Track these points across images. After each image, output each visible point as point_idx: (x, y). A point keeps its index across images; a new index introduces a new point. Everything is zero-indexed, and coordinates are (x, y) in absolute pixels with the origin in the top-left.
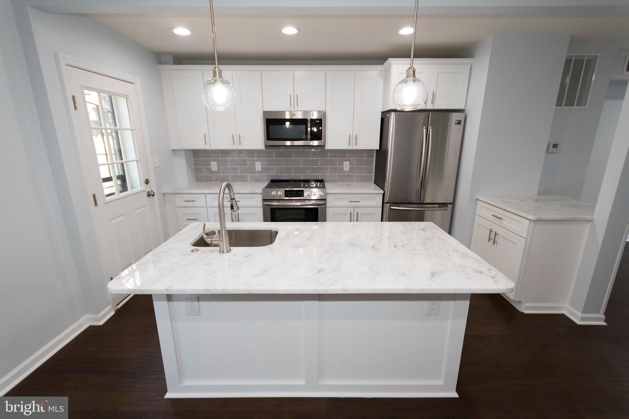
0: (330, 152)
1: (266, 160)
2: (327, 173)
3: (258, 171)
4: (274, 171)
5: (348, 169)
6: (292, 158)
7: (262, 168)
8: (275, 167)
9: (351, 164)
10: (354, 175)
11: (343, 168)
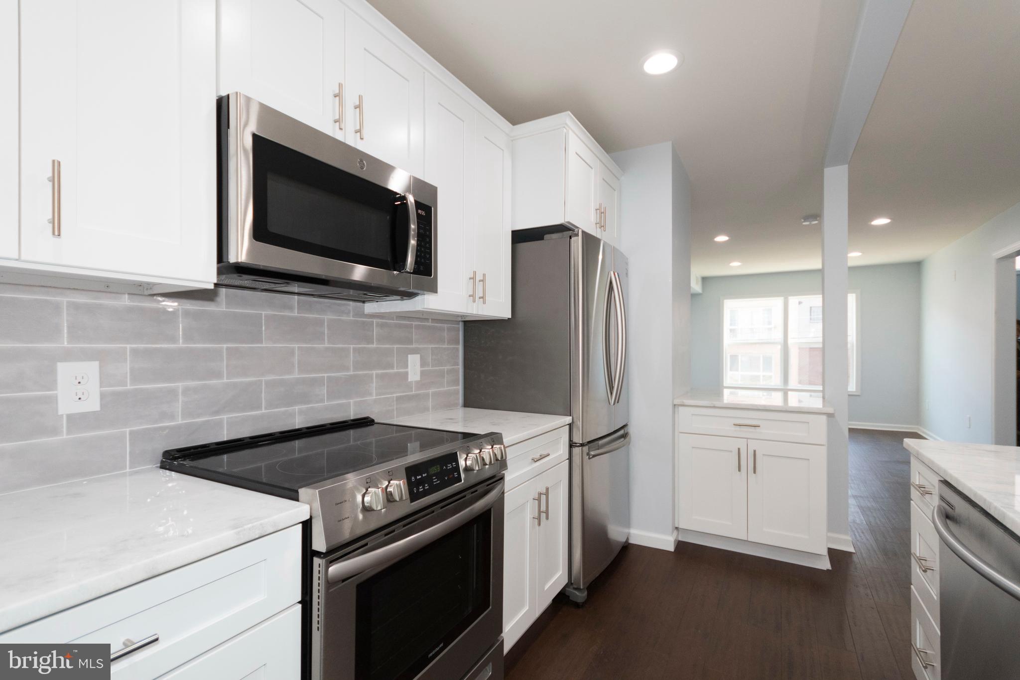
0: (382, 326)
1: (134, 352)
2: (371, 394)
3: (70, 417)
4: (179, 407)
5: (417, 378)
6: (264, 345)
7: (103, 396)
8: (180, 385)
9: (423, 363)
10: (428, 395)
11: (407, 373)
